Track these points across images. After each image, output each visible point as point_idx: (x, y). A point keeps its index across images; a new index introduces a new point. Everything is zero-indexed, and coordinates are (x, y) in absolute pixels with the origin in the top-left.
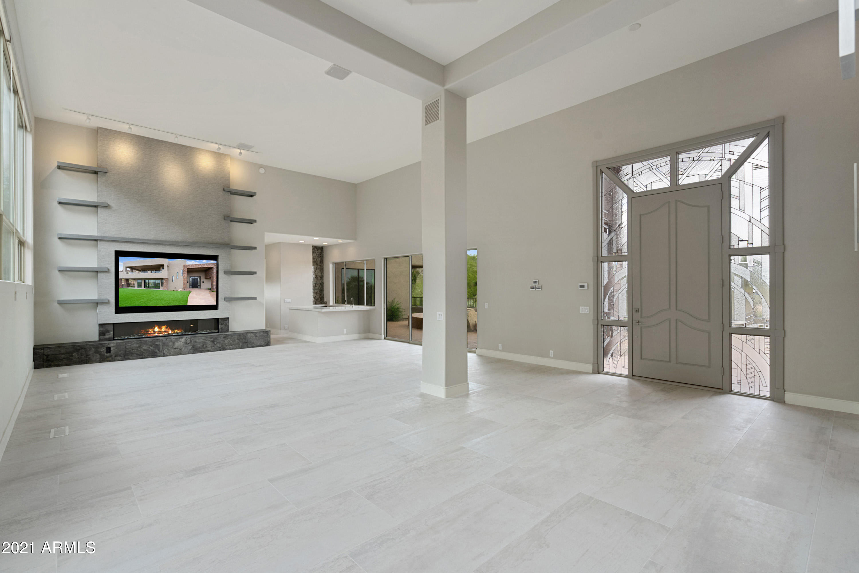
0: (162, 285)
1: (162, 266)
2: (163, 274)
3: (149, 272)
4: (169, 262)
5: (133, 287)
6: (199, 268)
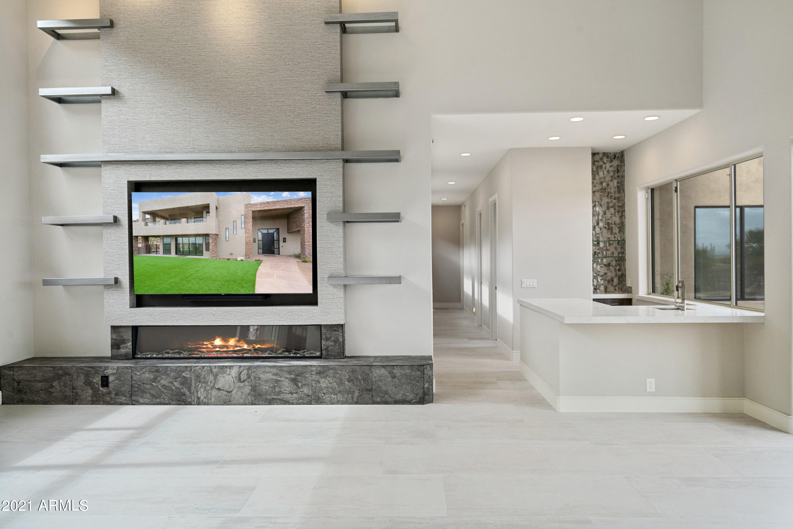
0: (208, 249)
1: (206, 208)
2: (206, 225)
3: (184, 220)
4: (218, 200)
5: (157, 252)
6: (275, 210)
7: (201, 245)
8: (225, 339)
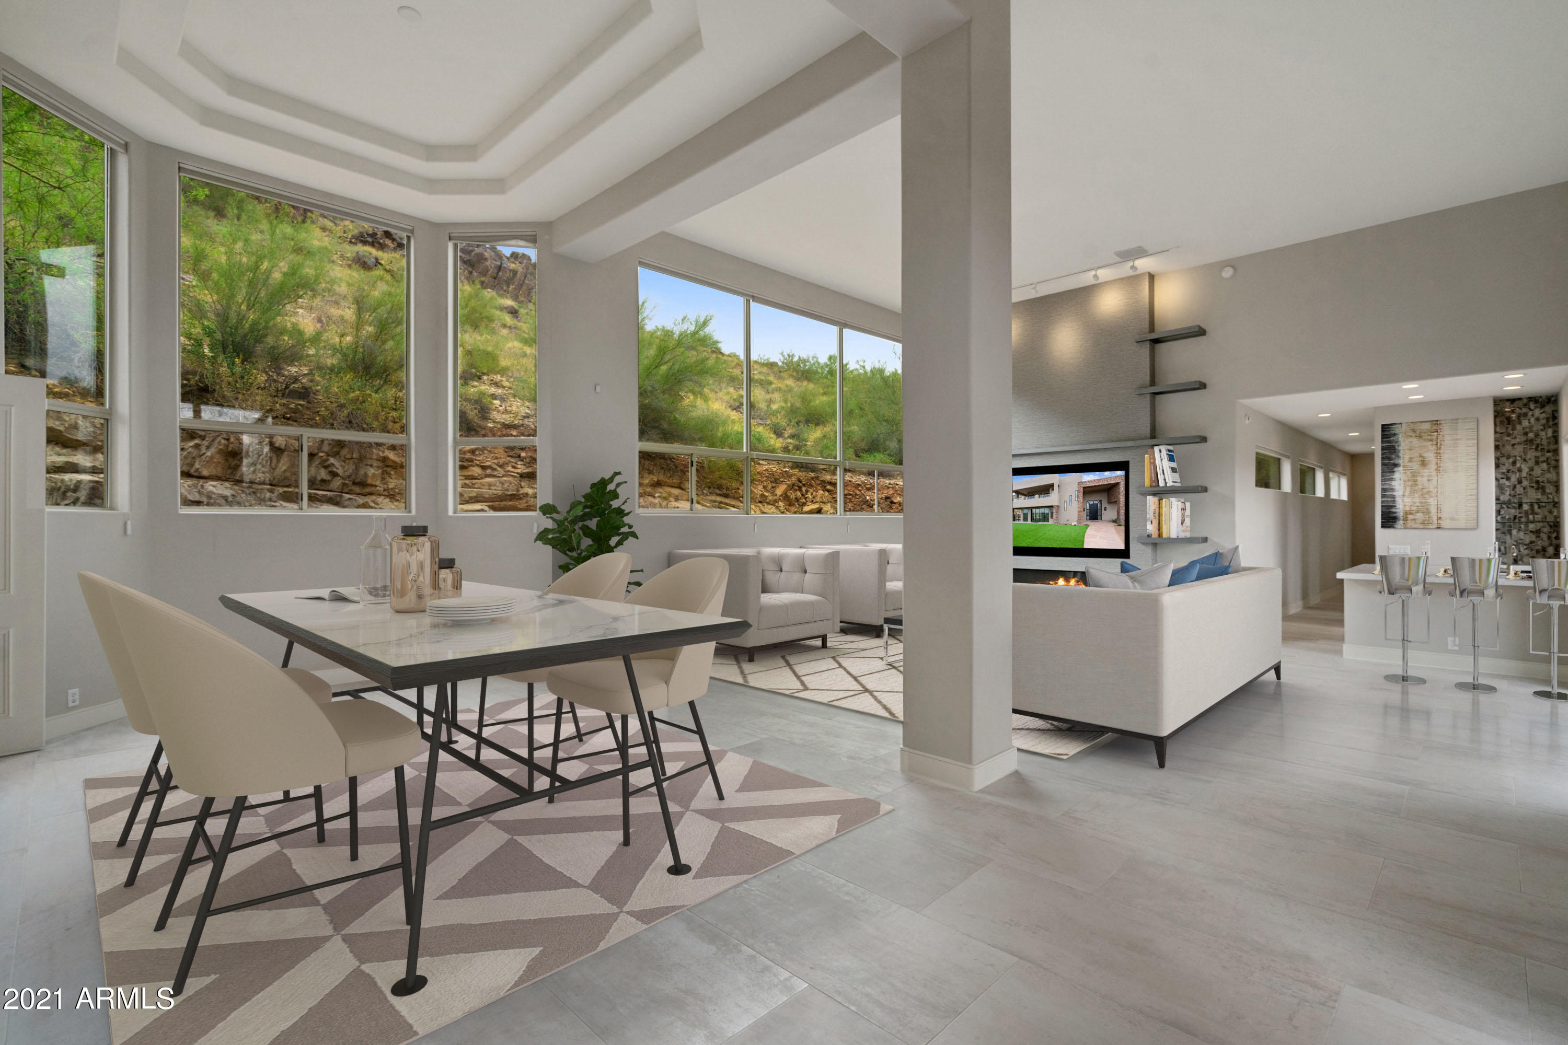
0: (1052, 517)
1: (1052, 487)
2: (1051, 499)
3: (1037, 496)
4: (1060, 480)
5: (1019, 520)
6: (1100, 485)
7: (1048, 514)
8: (1067, 580)
